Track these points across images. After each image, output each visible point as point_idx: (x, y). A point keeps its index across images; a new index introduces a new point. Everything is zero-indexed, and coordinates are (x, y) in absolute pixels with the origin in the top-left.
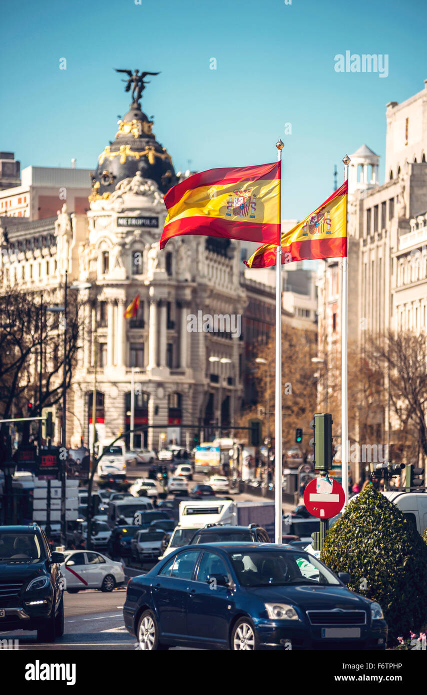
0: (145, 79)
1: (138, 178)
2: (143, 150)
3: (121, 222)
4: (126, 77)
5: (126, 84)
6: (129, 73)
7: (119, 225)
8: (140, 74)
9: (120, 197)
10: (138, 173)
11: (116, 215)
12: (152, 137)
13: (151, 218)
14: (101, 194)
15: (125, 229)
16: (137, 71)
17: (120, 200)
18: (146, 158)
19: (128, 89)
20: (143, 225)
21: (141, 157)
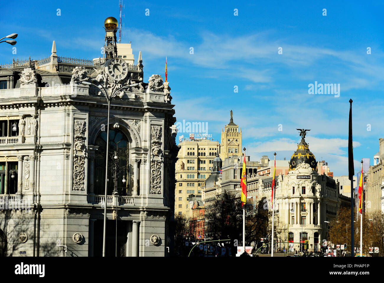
0: (306, 132)
1: (304, 163)
2: (306, 154)
3: (298, 177)
4: (300, 131)
5: (300, 133)
6: (301, 130)
7: (297, 178)
8: (304, 130)
9: (297, 169)
10: (304, 162)
11: (296, 175)
12: (308, 150)
13: (308, 176)
14: (292, 169)
15: (299, 180)
16: (303, 130)
17: (298, 170)
18: (306, 157)
19: (301, 135)
20: (305, 178)
21: (305, 156)
